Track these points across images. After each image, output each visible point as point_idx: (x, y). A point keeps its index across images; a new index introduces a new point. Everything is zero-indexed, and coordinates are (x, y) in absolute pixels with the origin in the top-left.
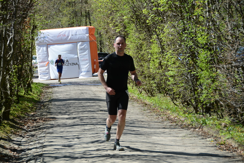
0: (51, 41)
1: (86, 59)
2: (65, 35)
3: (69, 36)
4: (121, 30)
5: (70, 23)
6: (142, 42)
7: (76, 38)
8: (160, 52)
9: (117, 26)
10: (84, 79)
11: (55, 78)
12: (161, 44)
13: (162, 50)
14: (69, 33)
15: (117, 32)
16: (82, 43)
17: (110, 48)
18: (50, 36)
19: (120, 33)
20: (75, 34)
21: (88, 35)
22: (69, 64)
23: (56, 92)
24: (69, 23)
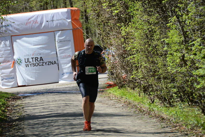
0: (16, 31)
1: (69, 54)
2: (36, 22)
3: (43, 22)
4: (120, 12)
5: (43, 5)
6: (153, 27)
7: (53, 25)
8: (182, 41)
9: (113, 5)
10: (66, 85)
11: (24, 85)
12: (183, 30)
13: (185, 38)
14: (42, 18)
15: (114, 14)
16: (61, 33)
17: (103, 38)
18: (15, 24)
19: (118, 16)
20: (51, 19)
21: (70, 20)
22: (44, 63)
23: (29, 105)
24: (41, 3)
